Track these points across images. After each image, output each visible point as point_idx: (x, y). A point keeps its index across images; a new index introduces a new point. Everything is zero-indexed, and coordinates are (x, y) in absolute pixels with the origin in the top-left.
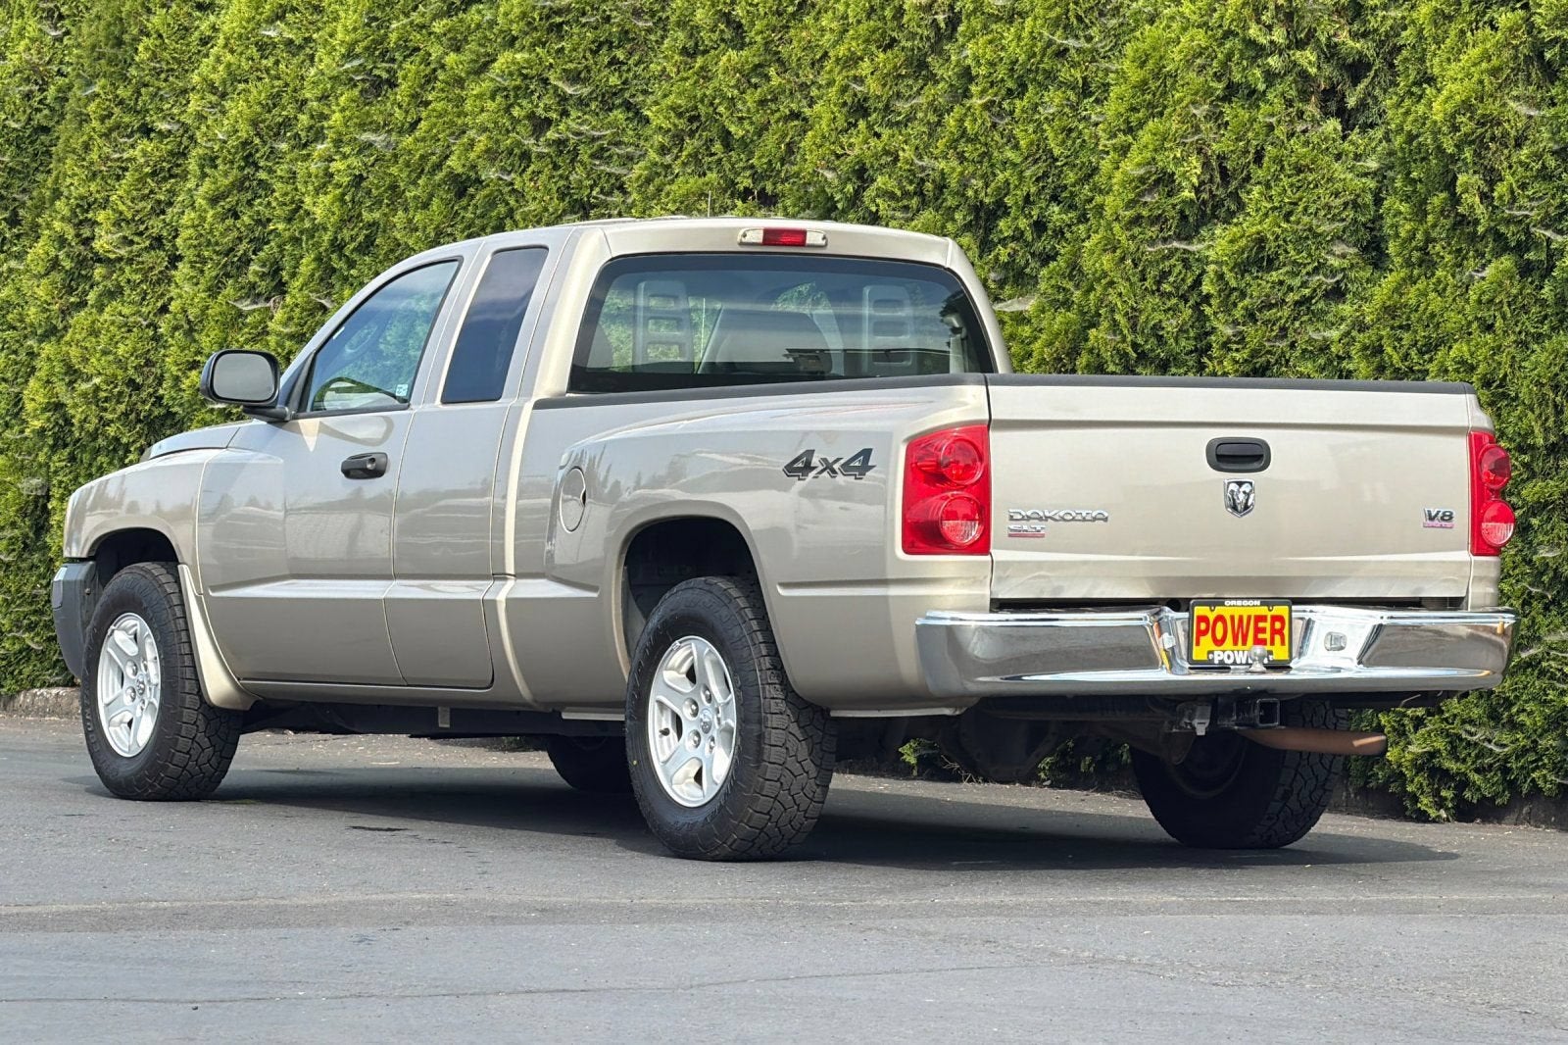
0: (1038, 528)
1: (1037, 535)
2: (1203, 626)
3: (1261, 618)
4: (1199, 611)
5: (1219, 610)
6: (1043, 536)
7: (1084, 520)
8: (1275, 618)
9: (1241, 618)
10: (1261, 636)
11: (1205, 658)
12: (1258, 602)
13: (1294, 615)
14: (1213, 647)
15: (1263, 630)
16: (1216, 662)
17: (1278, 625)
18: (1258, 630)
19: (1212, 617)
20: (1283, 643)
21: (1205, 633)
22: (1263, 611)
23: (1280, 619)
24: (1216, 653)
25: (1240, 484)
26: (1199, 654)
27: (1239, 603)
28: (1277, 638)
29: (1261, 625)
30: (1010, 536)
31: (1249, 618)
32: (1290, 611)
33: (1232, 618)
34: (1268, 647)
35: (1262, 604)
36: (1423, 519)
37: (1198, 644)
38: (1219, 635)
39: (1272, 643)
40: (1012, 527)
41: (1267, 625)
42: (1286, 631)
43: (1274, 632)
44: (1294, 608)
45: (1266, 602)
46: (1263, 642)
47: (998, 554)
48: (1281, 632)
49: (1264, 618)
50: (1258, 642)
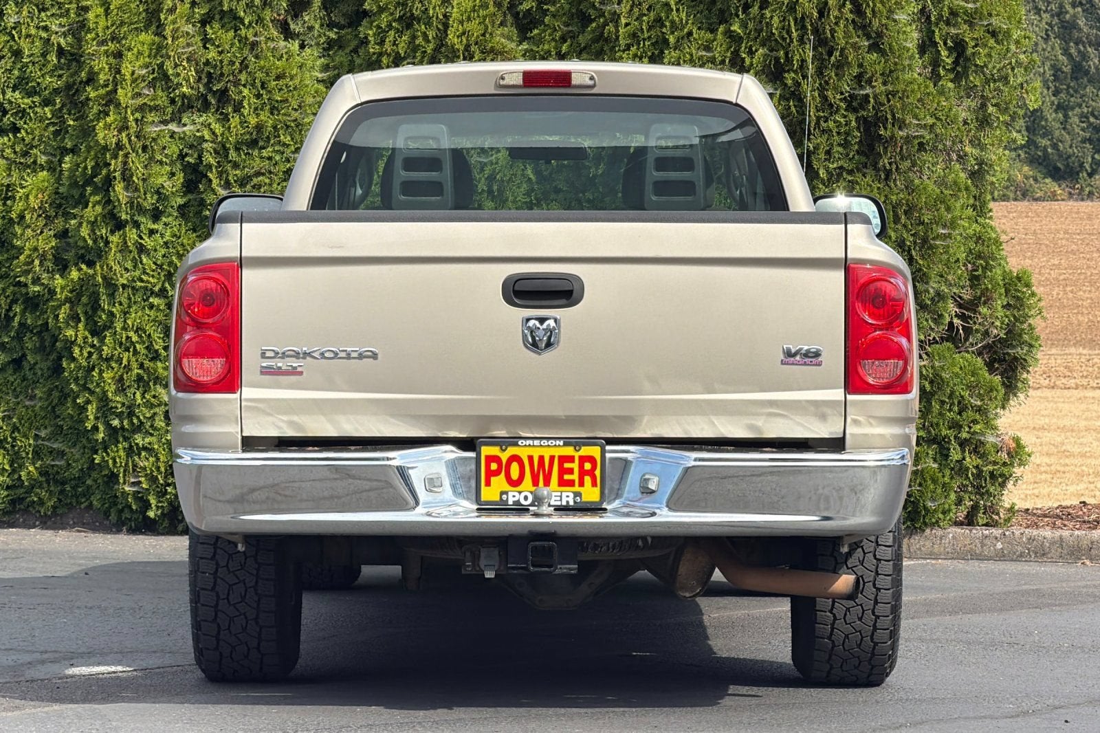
0: (294, 365)
1: (294, 372)
2: (494, 466)
3: (564, 459)
4: (486, 451)
5: (512, 451)
6: (301, 373)
7: (349, 357)
8: (583, 459)
9: (541, 458)
10: (567, 477)
11: (497, 499)
12: (561, 443)
13: (608, 455)
14: (507, 487)
15: (571, 471)
16: (510, 502)
17: (588, 466)
18: (563, 471)
19: (504, 457)
20: (594, 484)
21: (497, 473)
22: (569, 451)
23: (591, 459)
24: (510, 494)
25: (542, 320)
26: (490, 494)
27: (537, 442)
28: (587, 479)
29: (567, 465)
30: (262, 373)
31: (552, 458)
32: (603, 452)
33: (531, 458)
34: (577, 488)
35: (565, 444)
36: (782, 357)
37: (488, 484)
38: (515, 474)
39: (582, 484)
40: (264, 365)
41: (575, 466)
42: (598, 472)
43: (583, 472)
44: (608, 448)
45: (568, 442)
46: (571, 483)
47: (247, 392)
48: (591, 473)
49: (571, 459)
50: (563, 483)
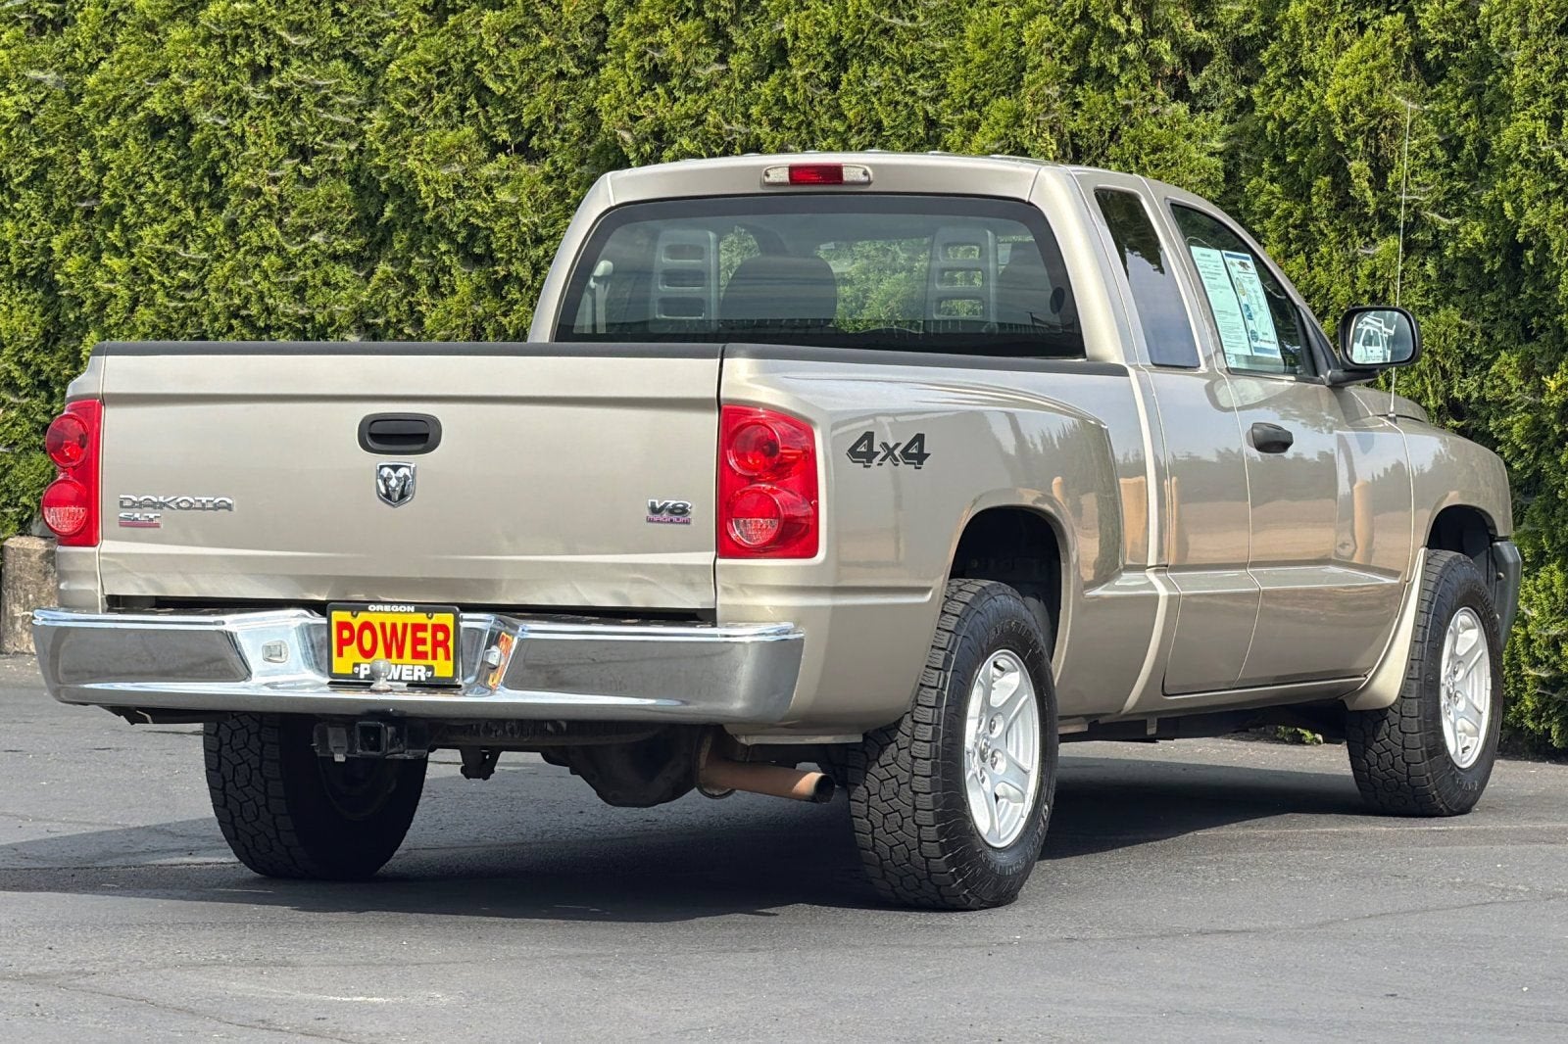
0: (152, 516)
1: (150, 524)
2: (346, 634)
3: (419, 627)
4: (338, 616)
5: (363, 617)
6: (157, 526)
7: (203, 508)
8: (437, 628)
9: (394, 626)
10: (420, 648)
11: (350, 672)
12: (412, 609)
13: (463, 625)
14: (359, 658)
15: (423, 642)
16: (362, 676)
17: (440, 636)
18: (417, 641)
19: (356, 623)
20: (447, 657)
21: (349, 642)
22: (421, 618)
23: (444, 628)
24: (362, 666)
25: (395, 468)
26: (342, 666)
27: (387, 608)
28: (440, 651)
29: (420, 635)
30: (121, 525)
31: (405, 626)
32: (457, 621)
33: (383, 626)
34: (430, 662)
35: (417, 611)
36: (647, 513)
37: (340, 654)
38: (367, 645)
39: (435, 657)
40: (122, 515)
41: (428, 635)
42: (451, 644)
43: (436, 644)
44: (466, 616)
45: (420, 608)
46: (423, 655)
47: (106, 546)
48: (444, 644)
49: (423, 627)
50: (417, 655)
